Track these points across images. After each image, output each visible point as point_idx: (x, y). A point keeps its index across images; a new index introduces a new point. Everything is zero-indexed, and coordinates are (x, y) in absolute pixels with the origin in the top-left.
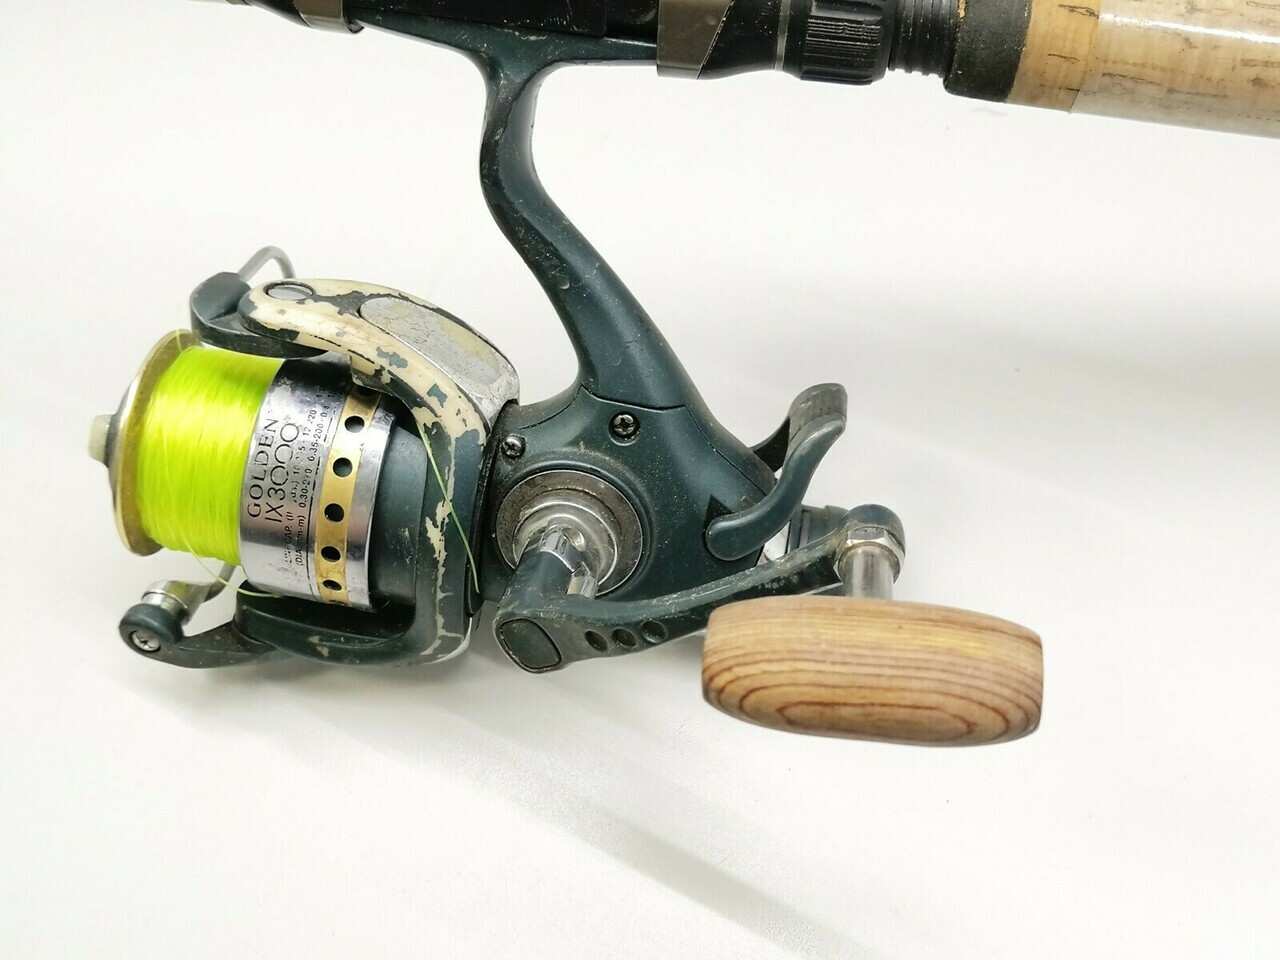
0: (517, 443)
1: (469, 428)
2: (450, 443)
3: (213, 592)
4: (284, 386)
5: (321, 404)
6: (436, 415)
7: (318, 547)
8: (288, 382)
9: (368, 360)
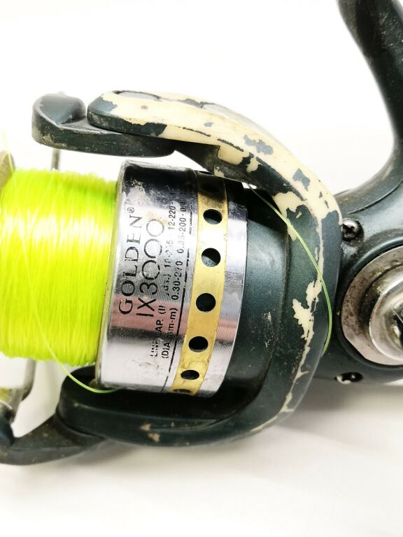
0: (354, 225)
1: (331, 210)
2: (316, 225)
3: (26, 392)
4: (136, 187)
5: (178, 201)
6: (302, 199)
7: (187, 340)
8: (139, 183)
9: (238, 148)
